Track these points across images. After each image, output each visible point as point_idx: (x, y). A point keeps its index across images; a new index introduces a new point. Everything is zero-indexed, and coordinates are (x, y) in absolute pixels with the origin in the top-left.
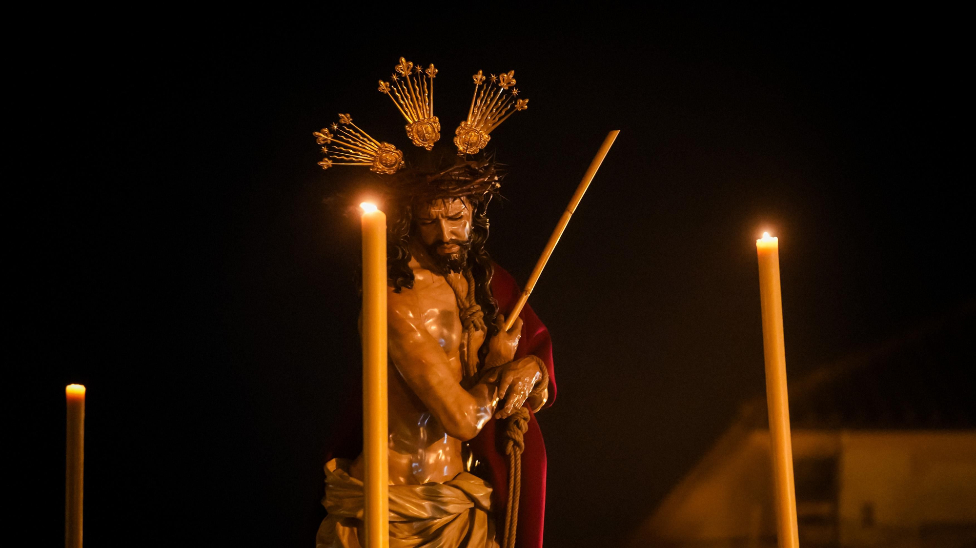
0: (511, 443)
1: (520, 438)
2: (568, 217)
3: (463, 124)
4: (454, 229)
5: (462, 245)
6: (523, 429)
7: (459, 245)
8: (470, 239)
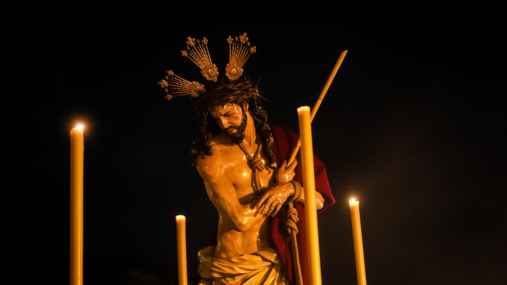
0: (289, 229)
3: (228, 65)
4: (230, 121)
5: (238, 128)
6: (295, 219)
7: (236, 129)
8: (242, 124)
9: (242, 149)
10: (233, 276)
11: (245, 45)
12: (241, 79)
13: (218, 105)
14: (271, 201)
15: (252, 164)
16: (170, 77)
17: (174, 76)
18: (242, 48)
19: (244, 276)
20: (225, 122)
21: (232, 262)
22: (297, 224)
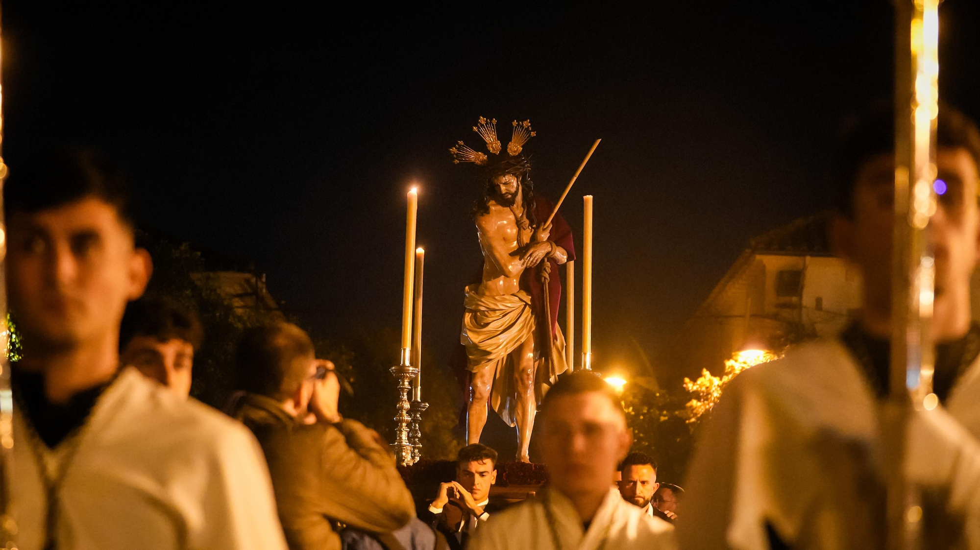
0: (543, 278)
1: (547, 276)
2: (575, 178)
3: (510, 143)
4: (507, 188)
5: (512, 194)
6: (548, 271)
7: (511, 195)
8: (516, 192)
9: (512, 211)
10: (494, 310)
11: (527, 129)
12: (520, 155)
13: (500, 175)
14: (534, 255)
15: (519, 223)
16: (460, 146)
17: (463, 146)
18: (524, 131)
19: (503, 311)
20: (503, 188)
21: (495, 299)
22: (549, 274)
